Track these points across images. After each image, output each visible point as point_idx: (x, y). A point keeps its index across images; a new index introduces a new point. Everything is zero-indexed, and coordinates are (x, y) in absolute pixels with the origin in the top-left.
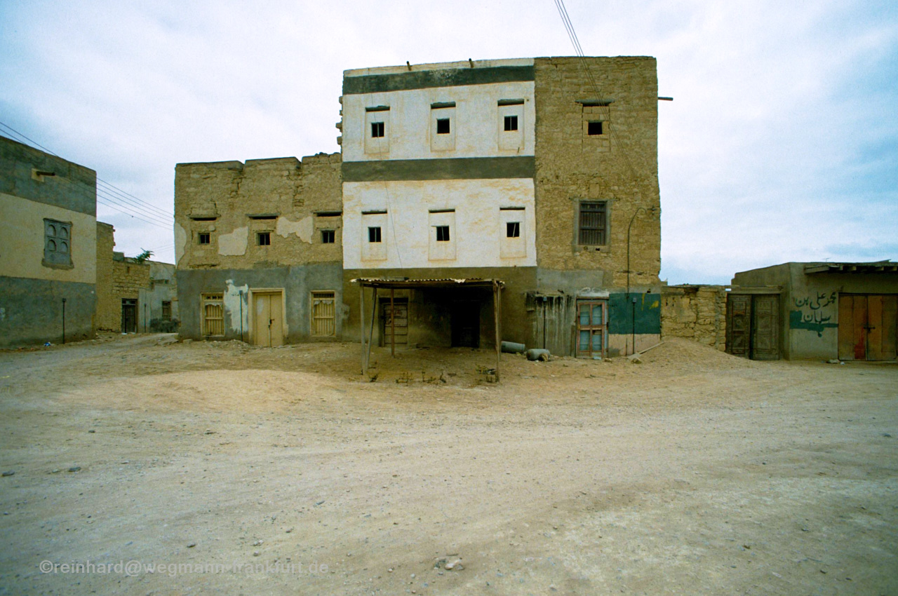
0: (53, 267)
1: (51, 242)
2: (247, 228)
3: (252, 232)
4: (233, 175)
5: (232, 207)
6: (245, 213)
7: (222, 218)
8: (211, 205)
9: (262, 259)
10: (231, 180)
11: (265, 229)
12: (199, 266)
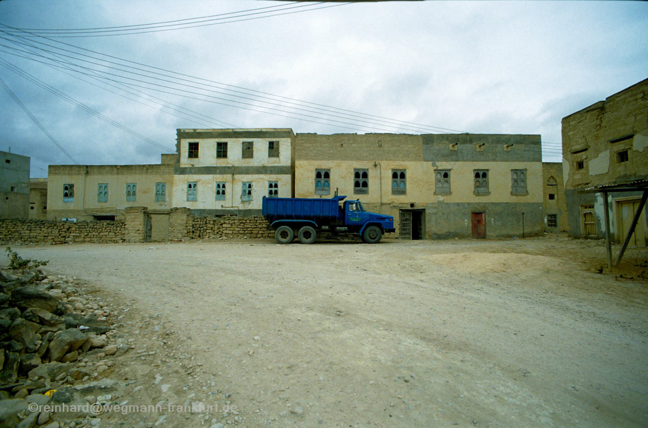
0: (517, 195)
1: (515, 182)
2: (608, 151)
3: (613, 153)
4: (597, 114)
5: (597, 137)
6: (607, 139)
7: (591, 148)
8: (583, 140)
9: (622, 174)
10: (595, 117)
11: (623, 148)
12: (578, 185)
